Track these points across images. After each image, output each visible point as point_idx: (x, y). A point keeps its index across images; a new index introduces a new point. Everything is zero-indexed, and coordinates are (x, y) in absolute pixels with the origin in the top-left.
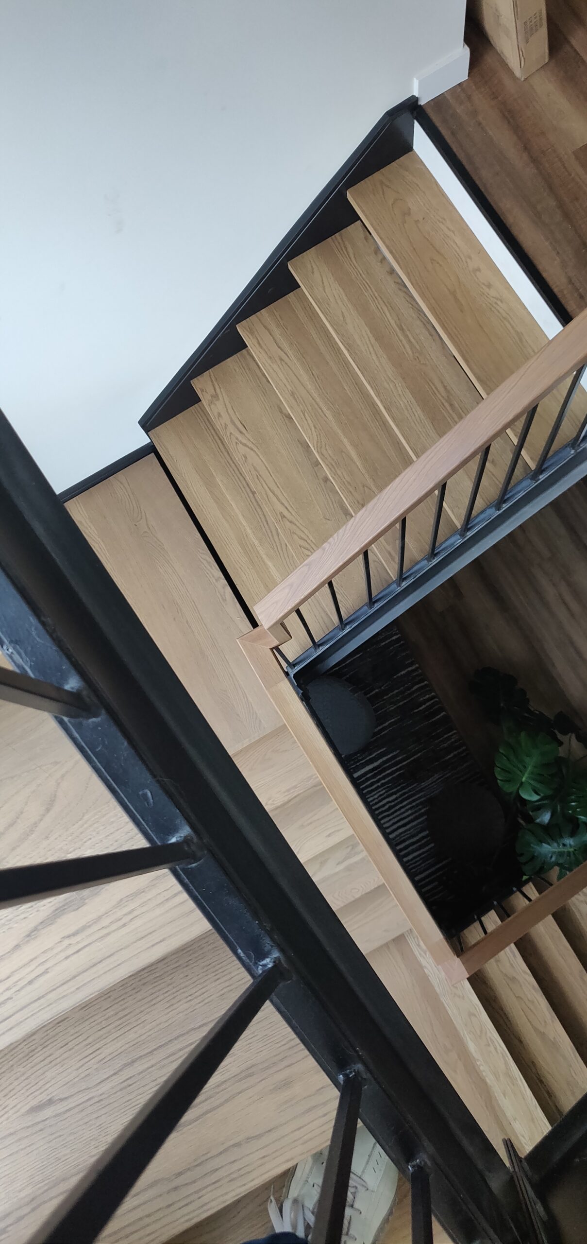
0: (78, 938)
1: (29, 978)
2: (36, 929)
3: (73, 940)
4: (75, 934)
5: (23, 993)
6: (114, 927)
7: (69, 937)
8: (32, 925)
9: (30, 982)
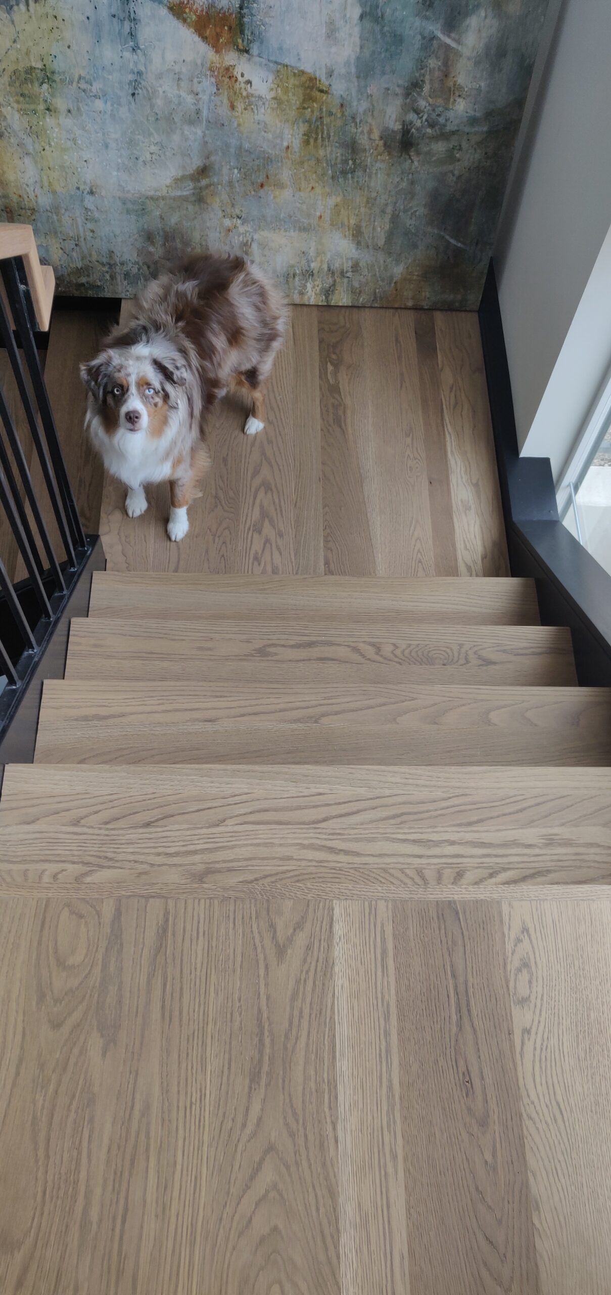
0: (104, 704)
1: (133, 700)
2: (119, 716)
3: (106, 704)
4: (105, 706)
5: (140, 696)
6: (87, 700)
7: (107, 706)
8: (120, 718)
9: (134, 698)
